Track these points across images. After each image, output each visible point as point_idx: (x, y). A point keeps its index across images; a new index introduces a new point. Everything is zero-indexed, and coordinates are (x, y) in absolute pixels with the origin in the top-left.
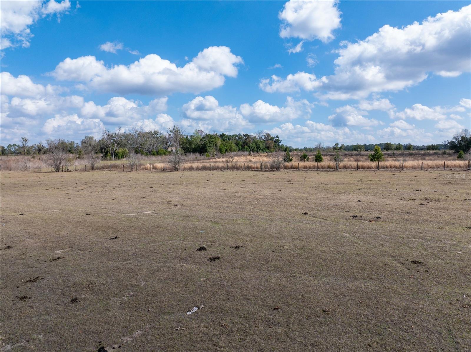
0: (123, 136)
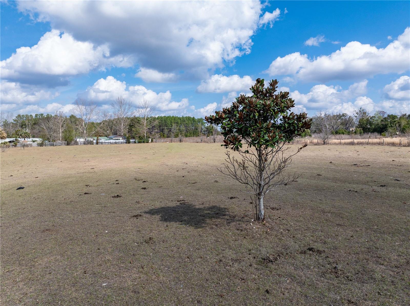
0: (314, 118)
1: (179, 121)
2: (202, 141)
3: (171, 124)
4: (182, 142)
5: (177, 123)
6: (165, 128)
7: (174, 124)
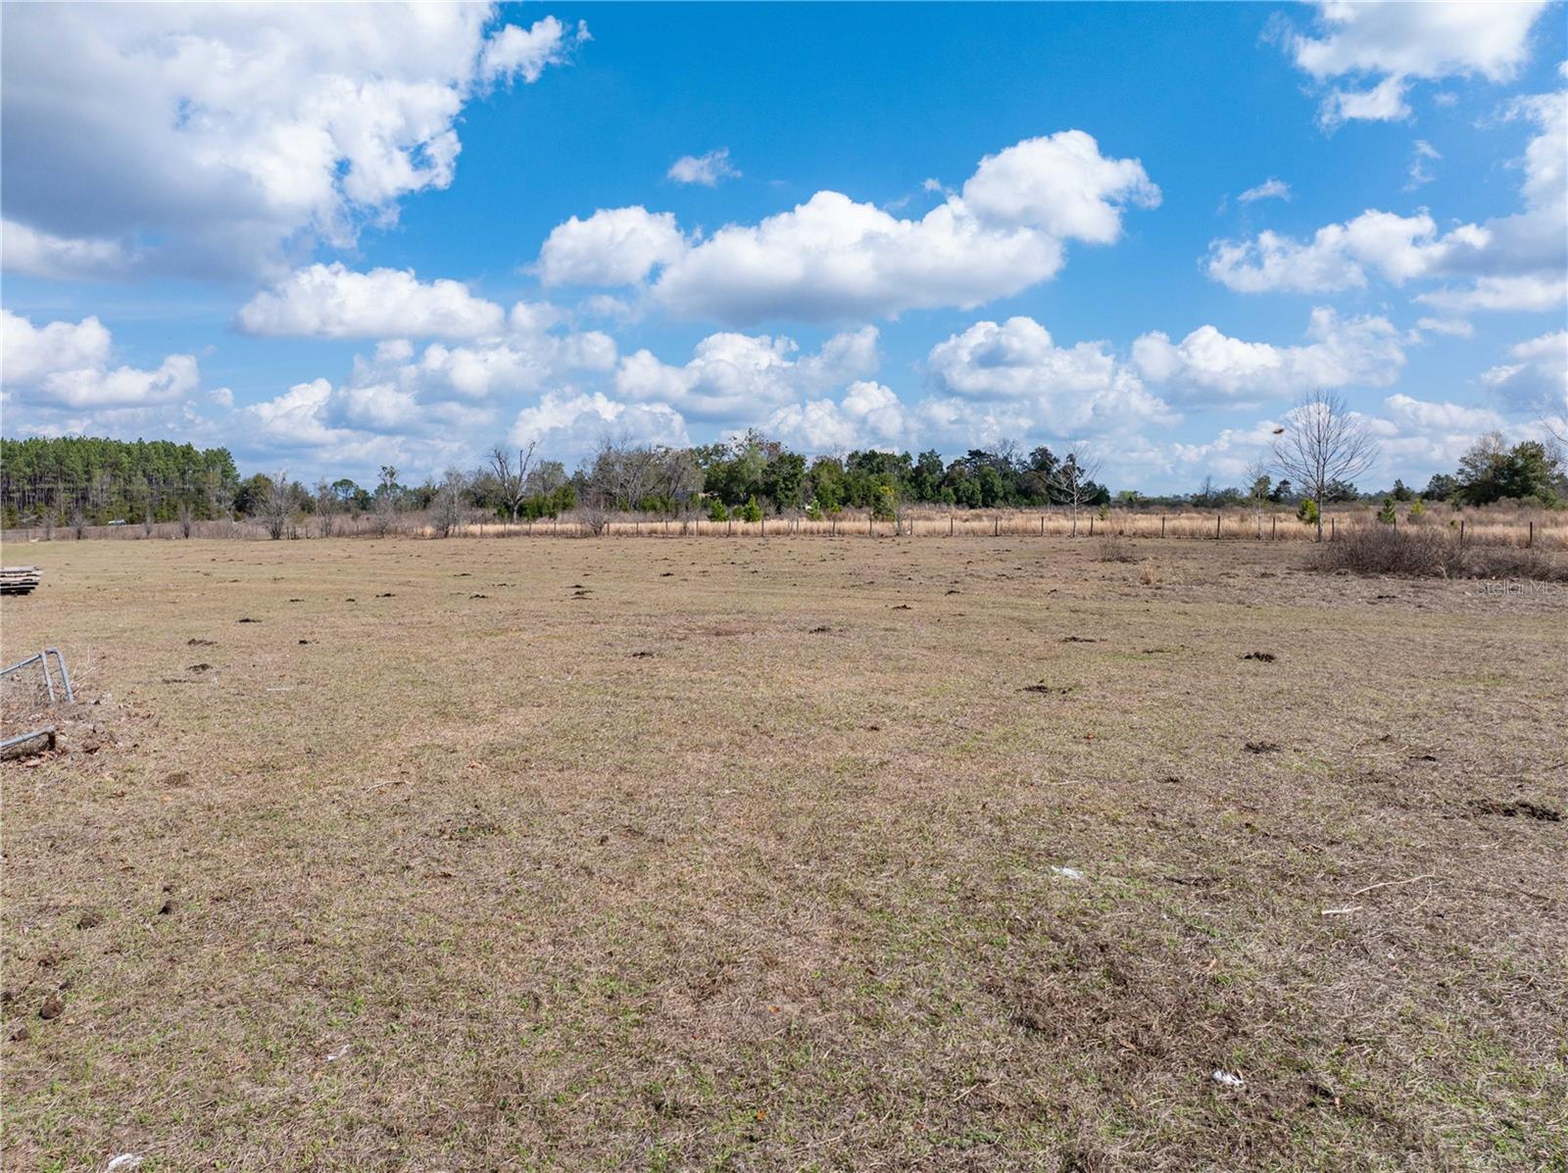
1: (124, 458)
2: (148, 533)
3: (87, 472)
4: (85, 537)
5: (116, 466)
6: (61, 486)
7: (97, 472)
